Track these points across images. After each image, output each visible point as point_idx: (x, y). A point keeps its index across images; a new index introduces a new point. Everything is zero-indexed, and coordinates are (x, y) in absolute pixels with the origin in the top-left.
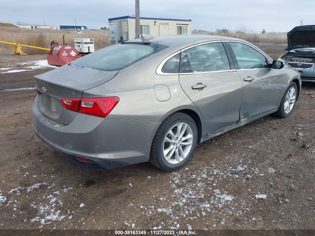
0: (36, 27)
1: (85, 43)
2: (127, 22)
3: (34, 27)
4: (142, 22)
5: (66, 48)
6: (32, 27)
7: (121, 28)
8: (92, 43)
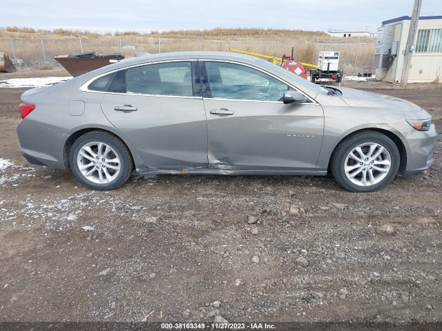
0: (350, 35)
1: (326, 58)
2: (402, 26)
3: (347, 36)
4: (422, 25)
5: (290, 64)
6: (345, 35)
7: (393, 35)
8: (337, 58)
